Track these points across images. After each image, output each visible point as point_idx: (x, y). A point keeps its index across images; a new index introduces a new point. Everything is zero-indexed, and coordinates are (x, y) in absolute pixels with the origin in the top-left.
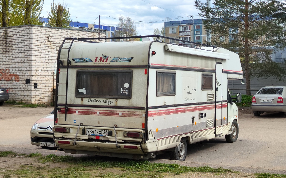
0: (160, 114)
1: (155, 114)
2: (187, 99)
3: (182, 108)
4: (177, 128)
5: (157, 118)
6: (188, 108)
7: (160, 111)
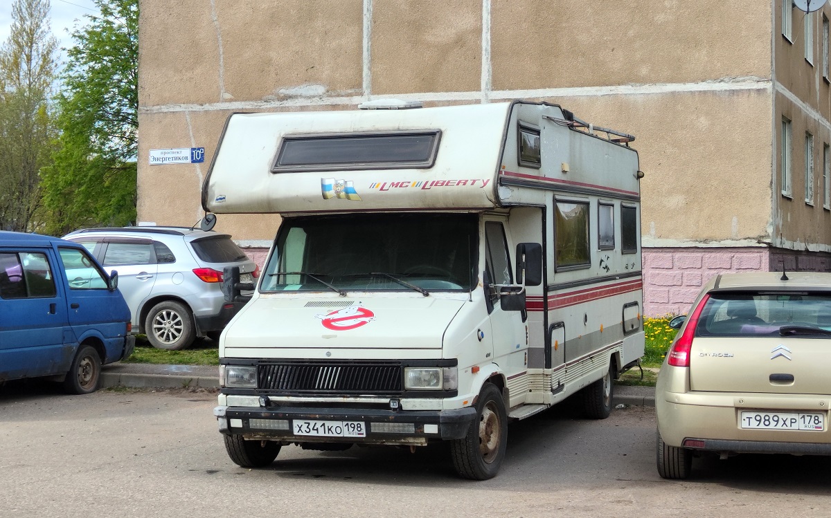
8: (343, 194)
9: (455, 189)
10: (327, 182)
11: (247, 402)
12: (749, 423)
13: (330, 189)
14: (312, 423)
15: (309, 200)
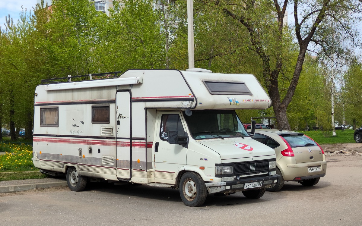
0: (43, 140)
1: (38, 140)
2: (72, 131)
3: (67, 139)
4: (61, 156)
5: (40, 143)
6: (73, 139)
7: (43, 138)
8: (235, 103)
9: (262, 102)
10: (230, 99)
11: (229, 179)
12: (310, 171)
13: (232, 101)
14: (250, 183)
15: (225, 105)
